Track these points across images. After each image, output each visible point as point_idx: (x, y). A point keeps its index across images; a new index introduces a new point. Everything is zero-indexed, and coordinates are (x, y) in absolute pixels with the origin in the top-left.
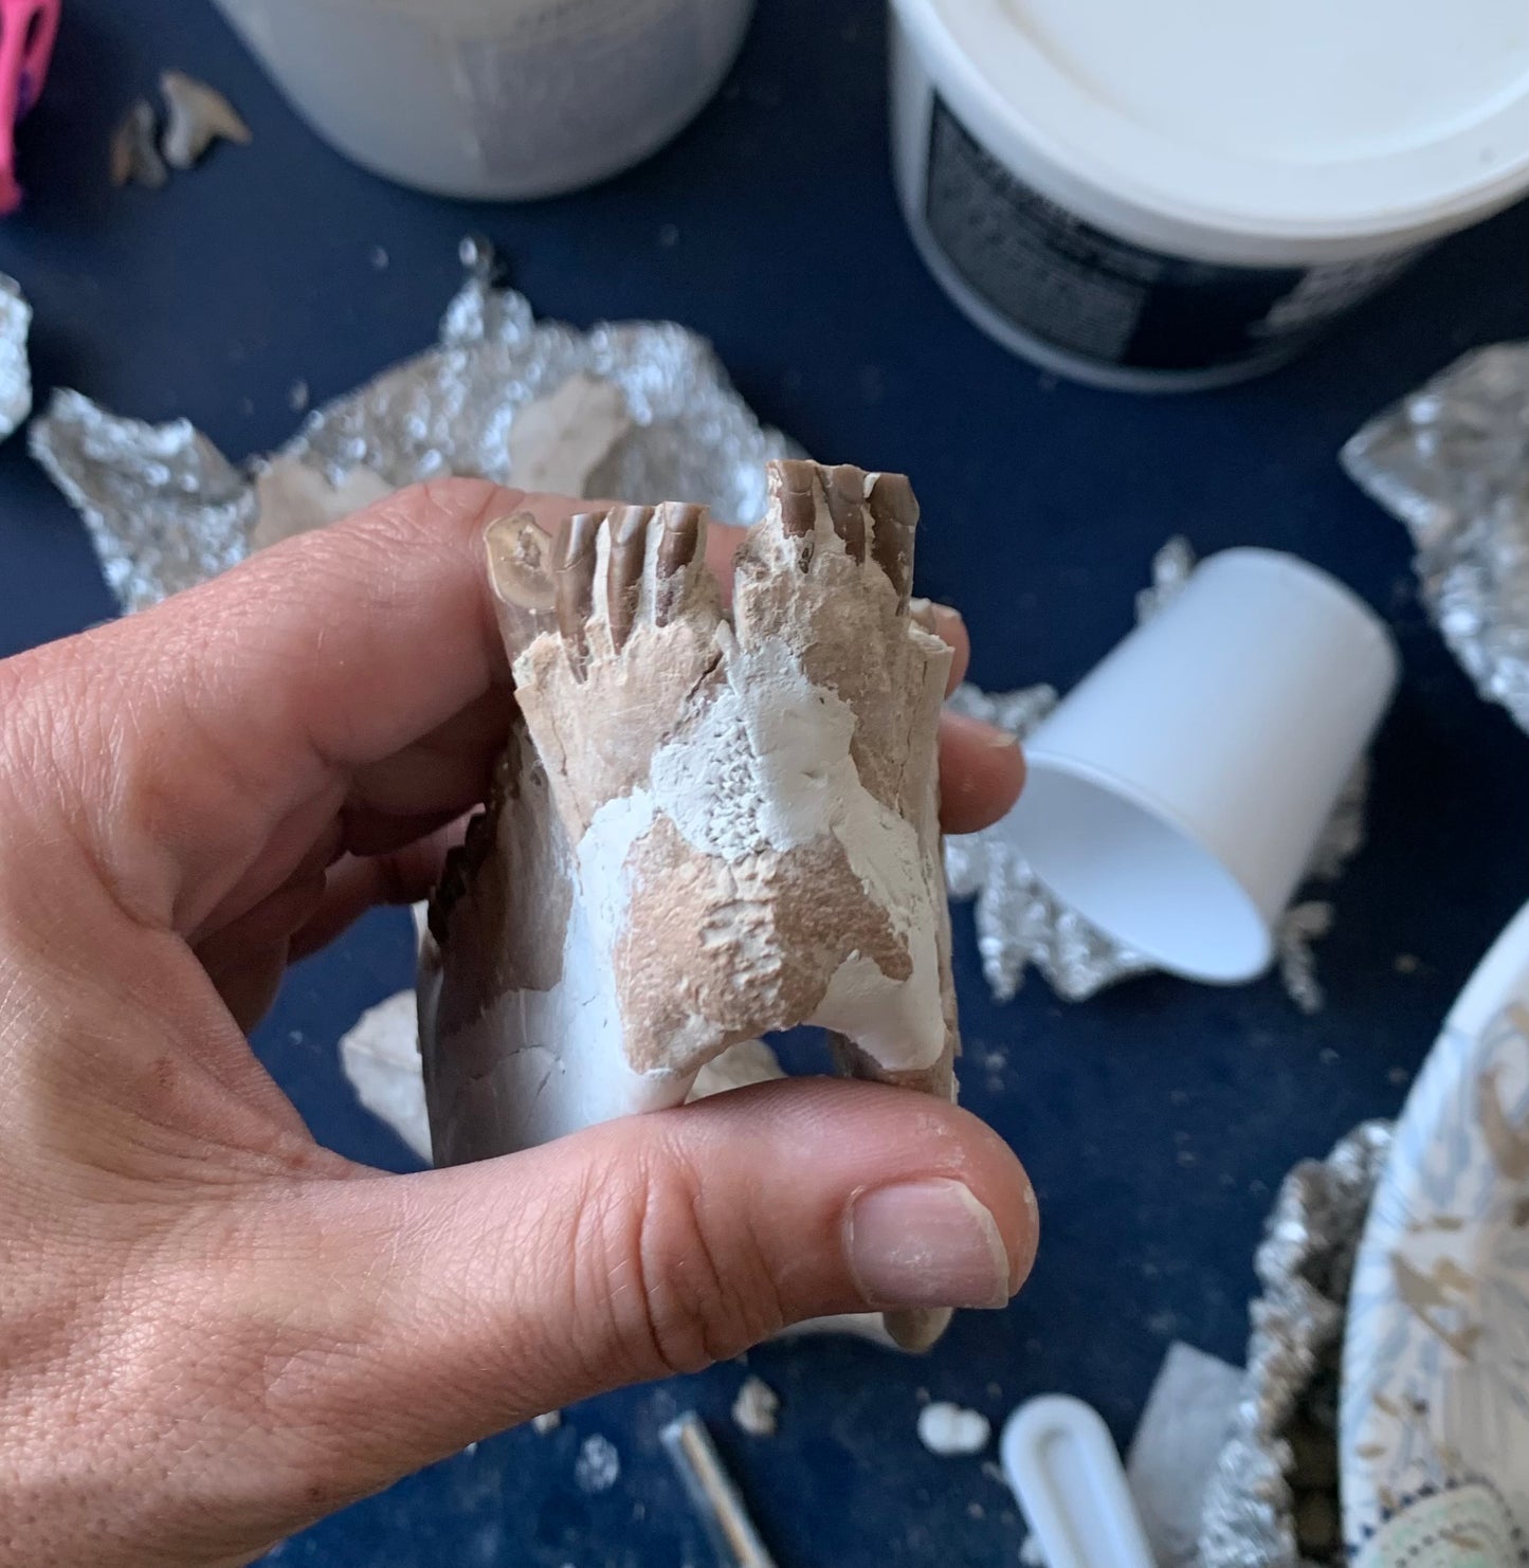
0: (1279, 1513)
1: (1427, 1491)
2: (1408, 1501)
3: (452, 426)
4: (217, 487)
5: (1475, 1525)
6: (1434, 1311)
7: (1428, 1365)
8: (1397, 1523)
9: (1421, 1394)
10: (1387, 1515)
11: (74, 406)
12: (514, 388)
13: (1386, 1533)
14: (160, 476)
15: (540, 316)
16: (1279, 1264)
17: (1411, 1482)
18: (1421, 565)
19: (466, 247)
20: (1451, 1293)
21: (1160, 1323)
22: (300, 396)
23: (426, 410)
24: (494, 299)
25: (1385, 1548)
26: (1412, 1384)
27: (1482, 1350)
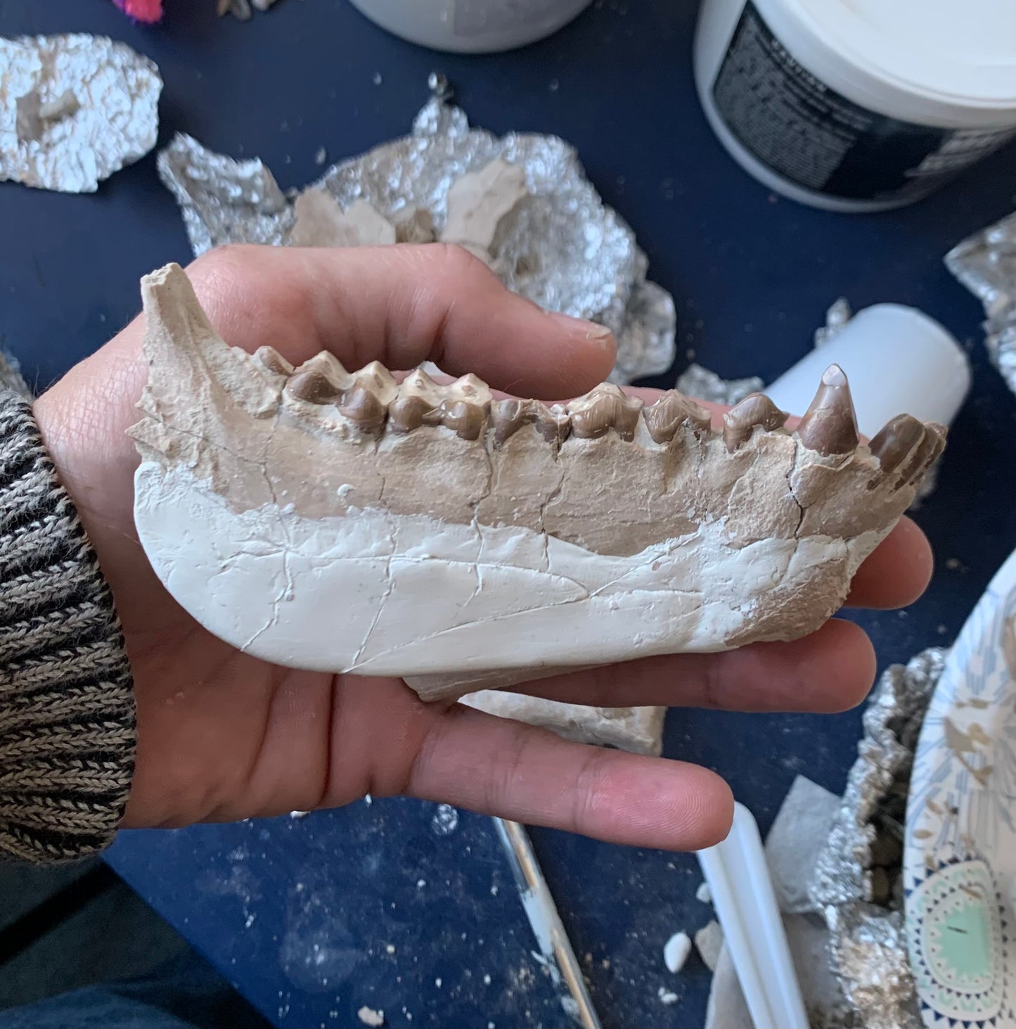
0: (864, 869)
1: (954, 861)
2: (942, 865)
3: (413, 184)
4: (269, 203)
5: (977, 884)
6: (966, 755)
7: (960, 786)
8: (935, 878)
9: (955, 804)
10: (929, 873)
11: (186, 143)
12: (454, 165)
13: (929, 883)
14: (236, 192)
15: (472, 125)
16: (878, 720)
17: (945, 855)
18: (987, 326)
19: (432, 79)
20: (977, 745)
21: (789, 763)
22: (321, 157)
23: (399, 172)
24: (446, 111)
25: (927, 892)
26: (951, 796)
27: (991, 780)
